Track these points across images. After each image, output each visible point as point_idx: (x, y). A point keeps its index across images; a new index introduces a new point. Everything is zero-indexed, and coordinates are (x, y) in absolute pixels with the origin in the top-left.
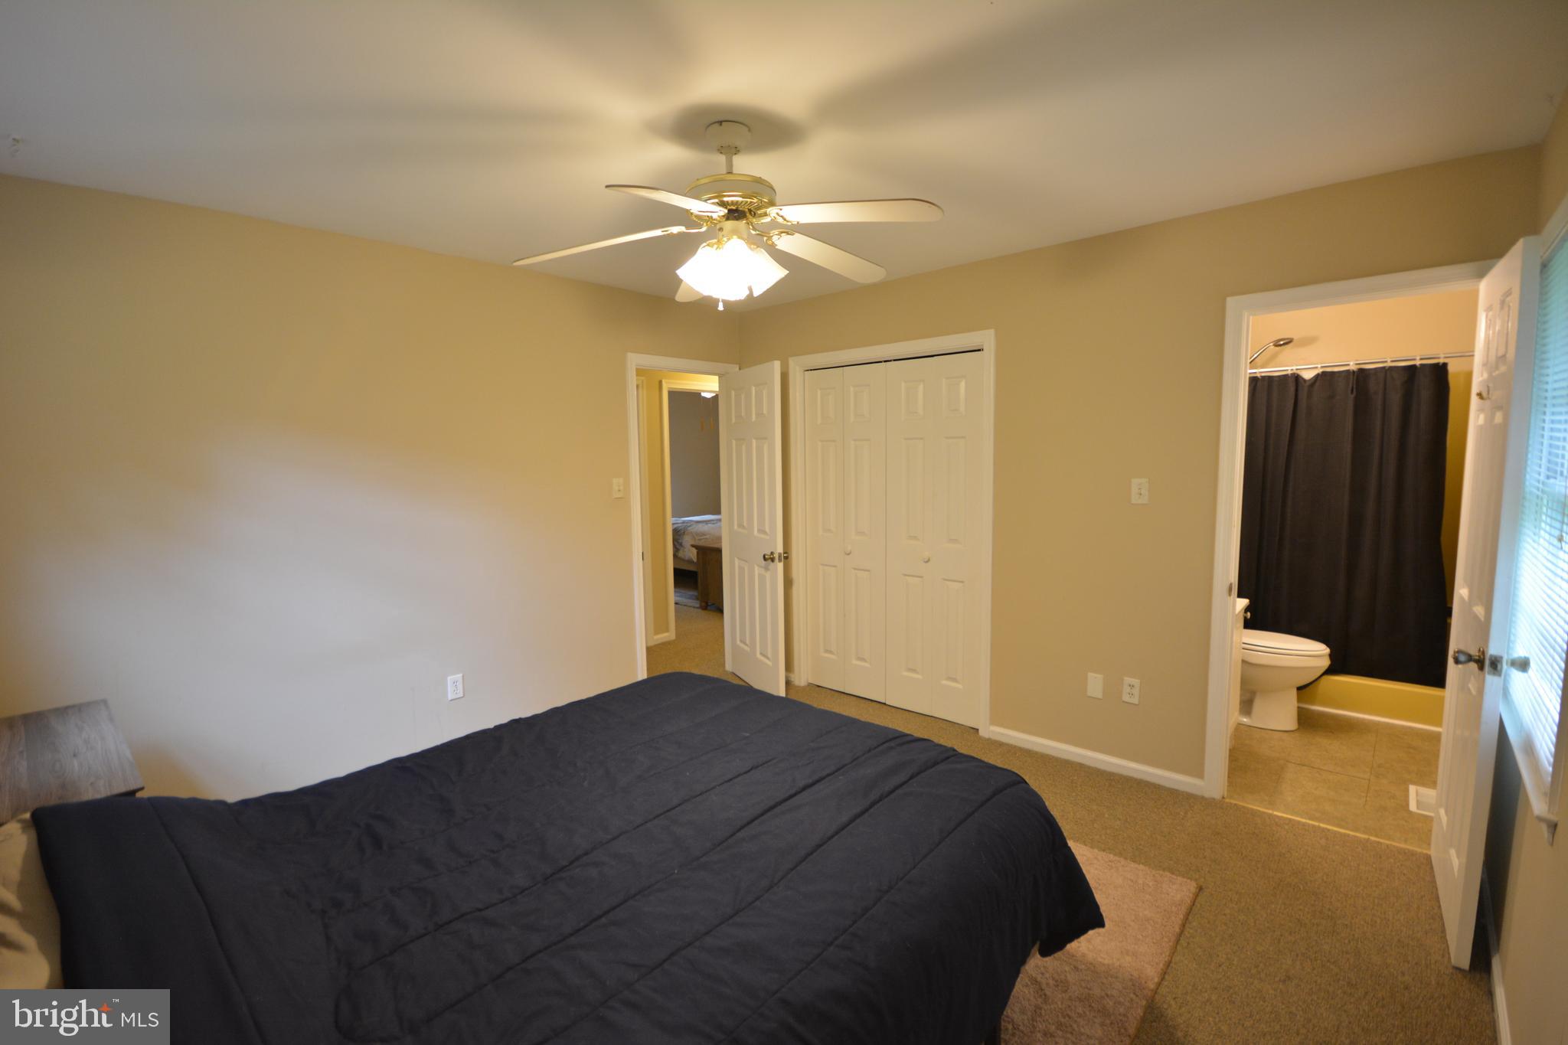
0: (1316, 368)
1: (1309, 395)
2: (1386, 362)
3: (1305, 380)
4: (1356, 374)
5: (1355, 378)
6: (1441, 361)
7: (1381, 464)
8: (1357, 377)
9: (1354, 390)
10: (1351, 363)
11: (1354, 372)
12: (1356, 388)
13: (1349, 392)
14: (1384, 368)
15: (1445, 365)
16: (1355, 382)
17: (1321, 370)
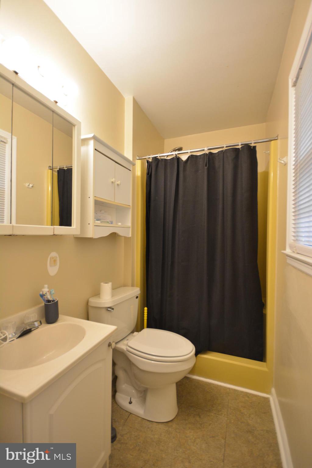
0: (188, 152)
1: (185, 170)
2: (223, 147)
3: (182, 161)
4: (208, 156)
5: (208, 157)
6: (253, 145)
7: (223, 209)
8: (209, 156)
9: (207, 164)
10: (206, 149)
11: (207, 154)
12: (208, 163)
13: (205, 166)
14: (222, 151)
15: (255, 147)
16: (207, 160)
17: (191, 154)
